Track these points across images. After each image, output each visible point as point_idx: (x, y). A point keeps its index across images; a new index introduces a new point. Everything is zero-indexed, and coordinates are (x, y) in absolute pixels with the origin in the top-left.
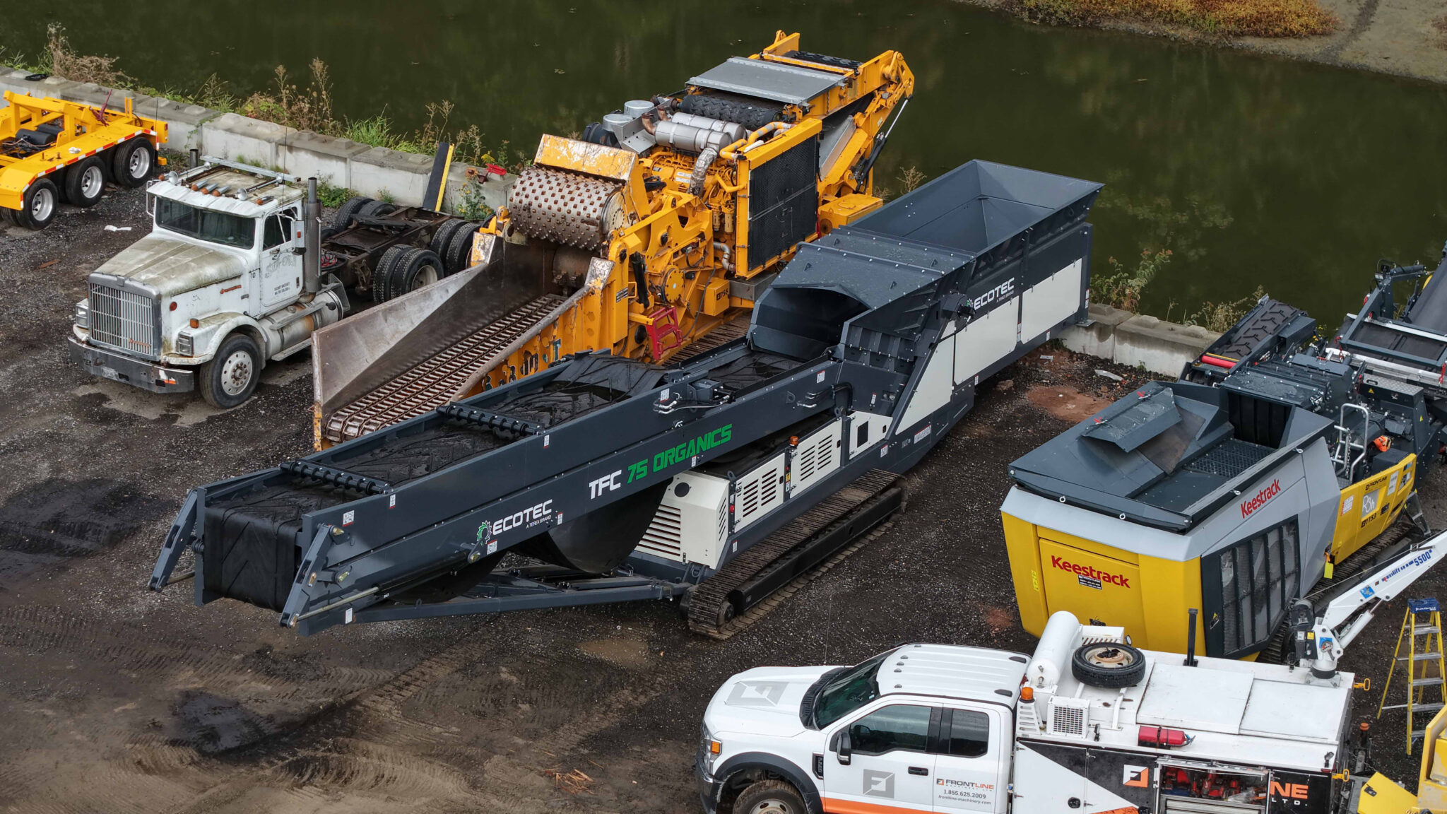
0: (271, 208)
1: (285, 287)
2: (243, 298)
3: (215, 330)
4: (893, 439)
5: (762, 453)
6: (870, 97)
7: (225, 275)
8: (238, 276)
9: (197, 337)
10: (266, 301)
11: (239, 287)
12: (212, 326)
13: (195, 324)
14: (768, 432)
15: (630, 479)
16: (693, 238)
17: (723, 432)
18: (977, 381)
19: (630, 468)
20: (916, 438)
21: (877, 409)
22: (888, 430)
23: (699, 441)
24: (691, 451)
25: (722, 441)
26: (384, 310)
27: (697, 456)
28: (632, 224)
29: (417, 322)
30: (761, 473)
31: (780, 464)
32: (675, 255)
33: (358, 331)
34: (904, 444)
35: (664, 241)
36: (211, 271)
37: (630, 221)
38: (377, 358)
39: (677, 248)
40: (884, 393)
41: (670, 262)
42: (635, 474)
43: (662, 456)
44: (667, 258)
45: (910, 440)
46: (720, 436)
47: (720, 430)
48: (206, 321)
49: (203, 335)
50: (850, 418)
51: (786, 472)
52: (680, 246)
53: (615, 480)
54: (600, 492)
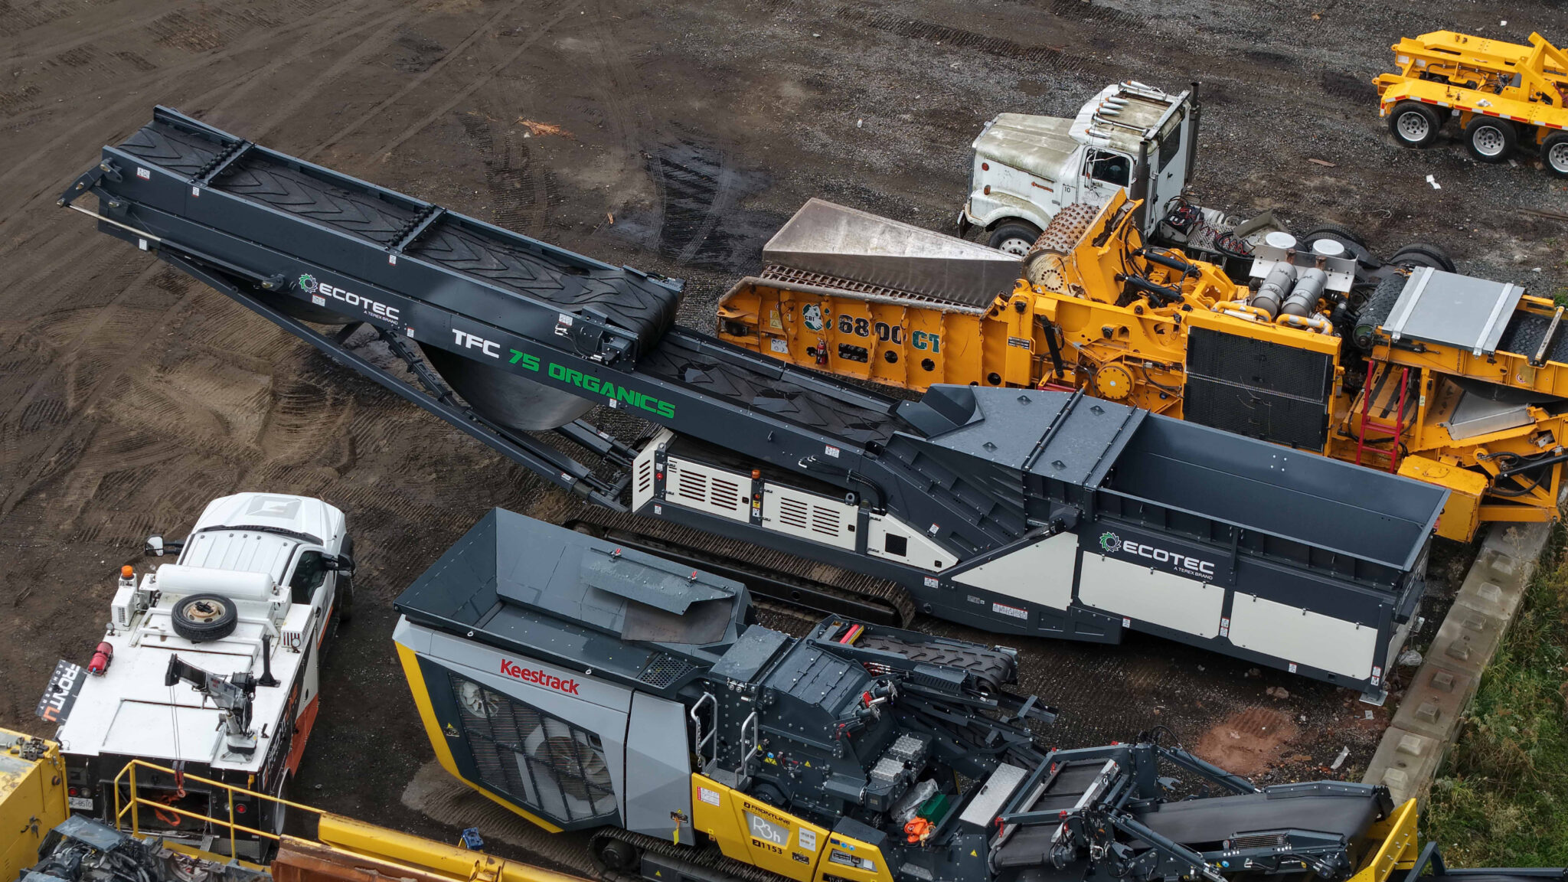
0: (1097, 144)
2: (1054, 202)
4: (945, 578)
7: (1039, 172)
11: (1052, 191)
12: (999, 202)
13: (987, 191)
15: (514, 361)
16: (1165, 360)
17: (661, 404)
18: (1126, 624)
19: (512, 351)
20: (997, 608)
21: (939, 539)
22: (944, 567)
23: (622, 391)
24: (608, 391)
25: (659, 412)
26: (887, 226)
27: (618, 401)
28: (1076, 296)
29: (908, 254)
30: (711, 473)
31: (744, 485)
32: (1128, 358)
33: (849, 223)
34: (971, 599)
35: (1107, 333)
36: (1029, 161)
37: (1074, 293)
38: (844, 253)
39: (1135, 355)
40: (954, 535)
41: (1119, 359)
42: (521, 361)
43: (562, 369)
44: (1118, 355)
45: (983, 602)
46: (655, 406)
47: (656, 400)
48: (1003, 196)
49: (983, 202)
50: (872, 515)
51: (753, 497)
52: (1141, 355)
53: (491, 348)
54: (468, 346)
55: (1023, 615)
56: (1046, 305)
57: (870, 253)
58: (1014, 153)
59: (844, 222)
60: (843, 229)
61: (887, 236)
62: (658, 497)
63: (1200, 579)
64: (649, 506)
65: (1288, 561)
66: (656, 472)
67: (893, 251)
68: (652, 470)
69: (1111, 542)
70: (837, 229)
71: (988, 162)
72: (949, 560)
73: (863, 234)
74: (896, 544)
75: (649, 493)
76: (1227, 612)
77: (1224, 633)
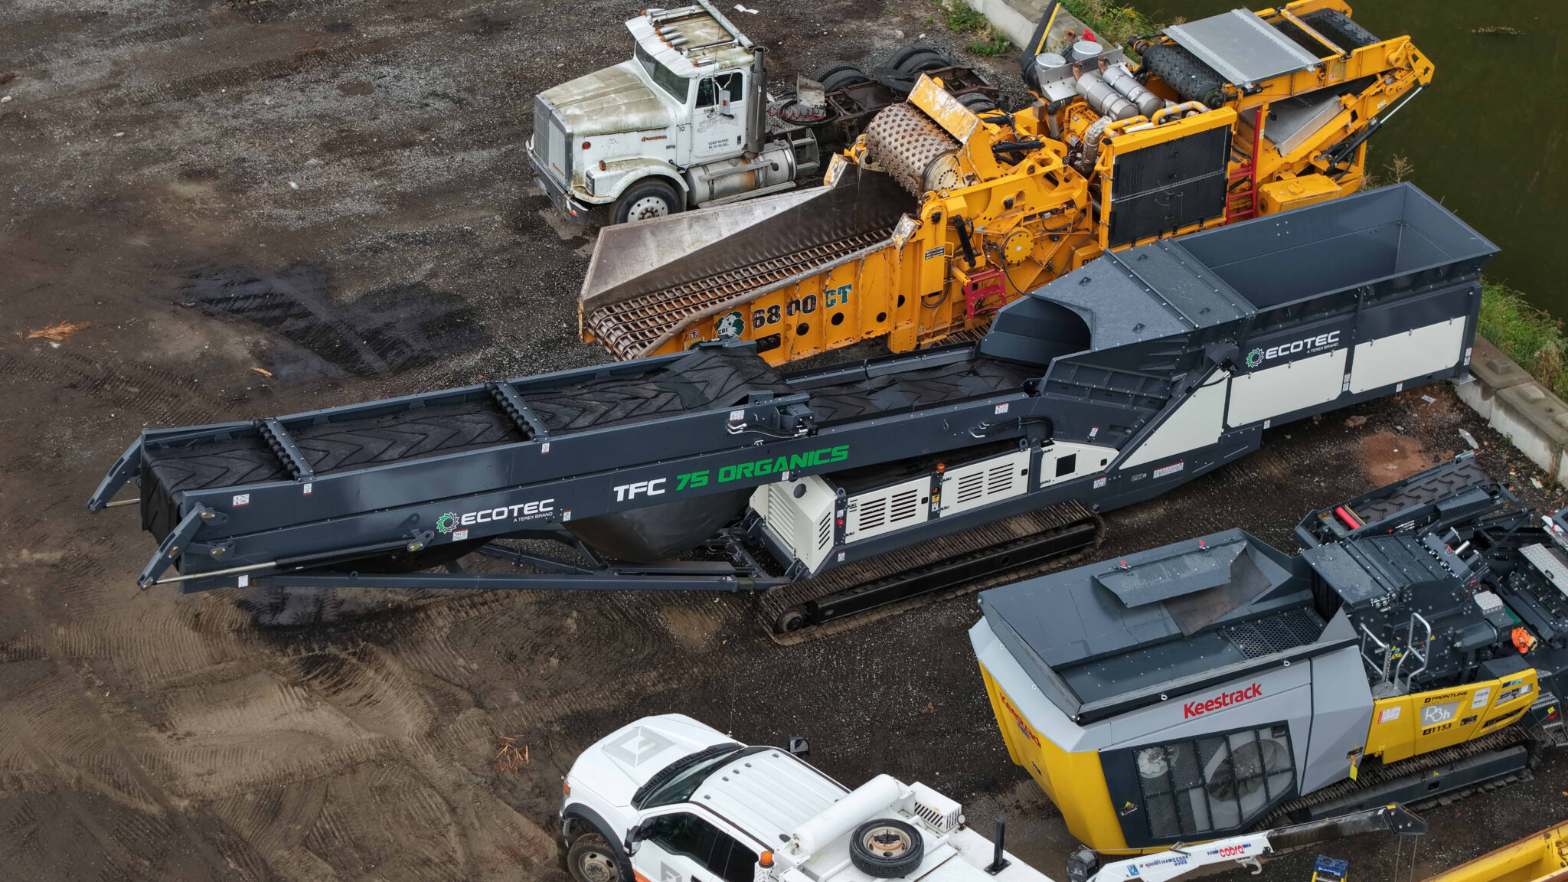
0: (707, 71)
1: (724, 143)
2: (668, 147)
3: (621, 176)
4: (1113, 472)
5: (905, 471)
6: (1372, 79)
7: (648, 125)
8: (665, 128)
9: (599, 180)
10: (696, 152)
11: (665, 137)
12: (619, 172)
13: (603, 166)
14: (925, 452)
15: (680, 487)
16: (1057, 204)
17: (835, 451)
18: (1267, 425)
19: (679, 477)
20: (1157, 474)
21: (1099, 441)
22: (1108, 463)
23: (795, 458)
24: (781, 466)
25: (833, 460)
26: (692, 219)
27: (791, 471)
28: (970, 185)
29: (726, 234)
30: (888, 493)
31: (922, 485)
32: (1026, 219)
33: (653, 233)
34: (1135, 478)
35: (1008, 205)
36: (634, 119)
37: (967, 182)
38: (665, 263)
39: (1032, 212)
40: (1113, 427)
41: (1018, 225)
42: (689, 482)
43: (733, 468)
44: (1016, 221)
45: (1145, 475)
46: (828, 456)
47: (829, 450)
48: (618, 164)
49: (607, 178)
50: (1044, 449)
51: (932, 493)
52: (1037, 211)
53: (656, 487)
54: (631, 496)
55: (1179, 467)
56: (956, 205)
57: (689, 251)
58: (613, 119)
59: (648, 235)
60: (651, 242)
61: (696, 227)
62: (840, 544)
63: (1329, 350)
64: (832, 557)
65: (1395, 295)
66: (837, 519)
67: (710, 238)
68: (832, 523)
69: (1255, 358)
70: (645, 245)
71: (588, 139)
72: (1111, 454)
73: (672, 236)
74: (1066, 465)
75: (830, 544)
76: (1348, 369)
77: (1346, 389)
